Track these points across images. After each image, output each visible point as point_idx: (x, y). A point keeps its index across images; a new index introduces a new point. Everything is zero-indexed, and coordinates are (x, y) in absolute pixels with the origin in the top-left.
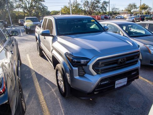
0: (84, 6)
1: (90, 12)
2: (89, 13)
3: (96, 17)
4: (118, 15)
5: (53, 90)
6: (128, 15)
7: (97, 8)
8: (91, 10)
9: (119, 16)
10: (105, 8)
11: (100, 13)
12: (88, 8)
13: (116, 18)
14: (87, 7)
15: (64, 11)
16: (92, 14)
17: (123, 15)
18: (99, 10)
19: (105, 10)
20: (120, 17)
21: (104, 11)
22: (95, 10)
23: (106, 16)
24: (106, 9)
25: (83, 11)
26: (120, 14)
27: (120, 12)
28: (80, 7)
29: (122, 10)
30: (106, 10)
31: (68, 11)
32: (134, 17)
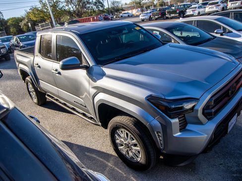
0: (65, 4)
1: (79, 12)
2: (78, 15)
3: (91, 19)
4: (123, 12)
5: (109, 164)
6: (138, 10)
7: (88, 5)
8: (80, 10)
9: (125, 13)
10: (101, 3)
11: (94, 12)
12: (74, 7)
13: (122, 16)
14: (72, 5)
15: (35, 17)
16: (82, 16)
17: (130, 12)
18: (92, 7)
19: (101, 6)
20: (127, 15)
21: (101, 9)
22: (86, 8)
23: (105, 15)
24: (103, 4)
25: (67, 12)
26: (124, 10)
27: (124, 6)
28: (61, 6)
29: (126, 4)
30: (103, 6)
31: (42, 15)
32: (150, 13)
